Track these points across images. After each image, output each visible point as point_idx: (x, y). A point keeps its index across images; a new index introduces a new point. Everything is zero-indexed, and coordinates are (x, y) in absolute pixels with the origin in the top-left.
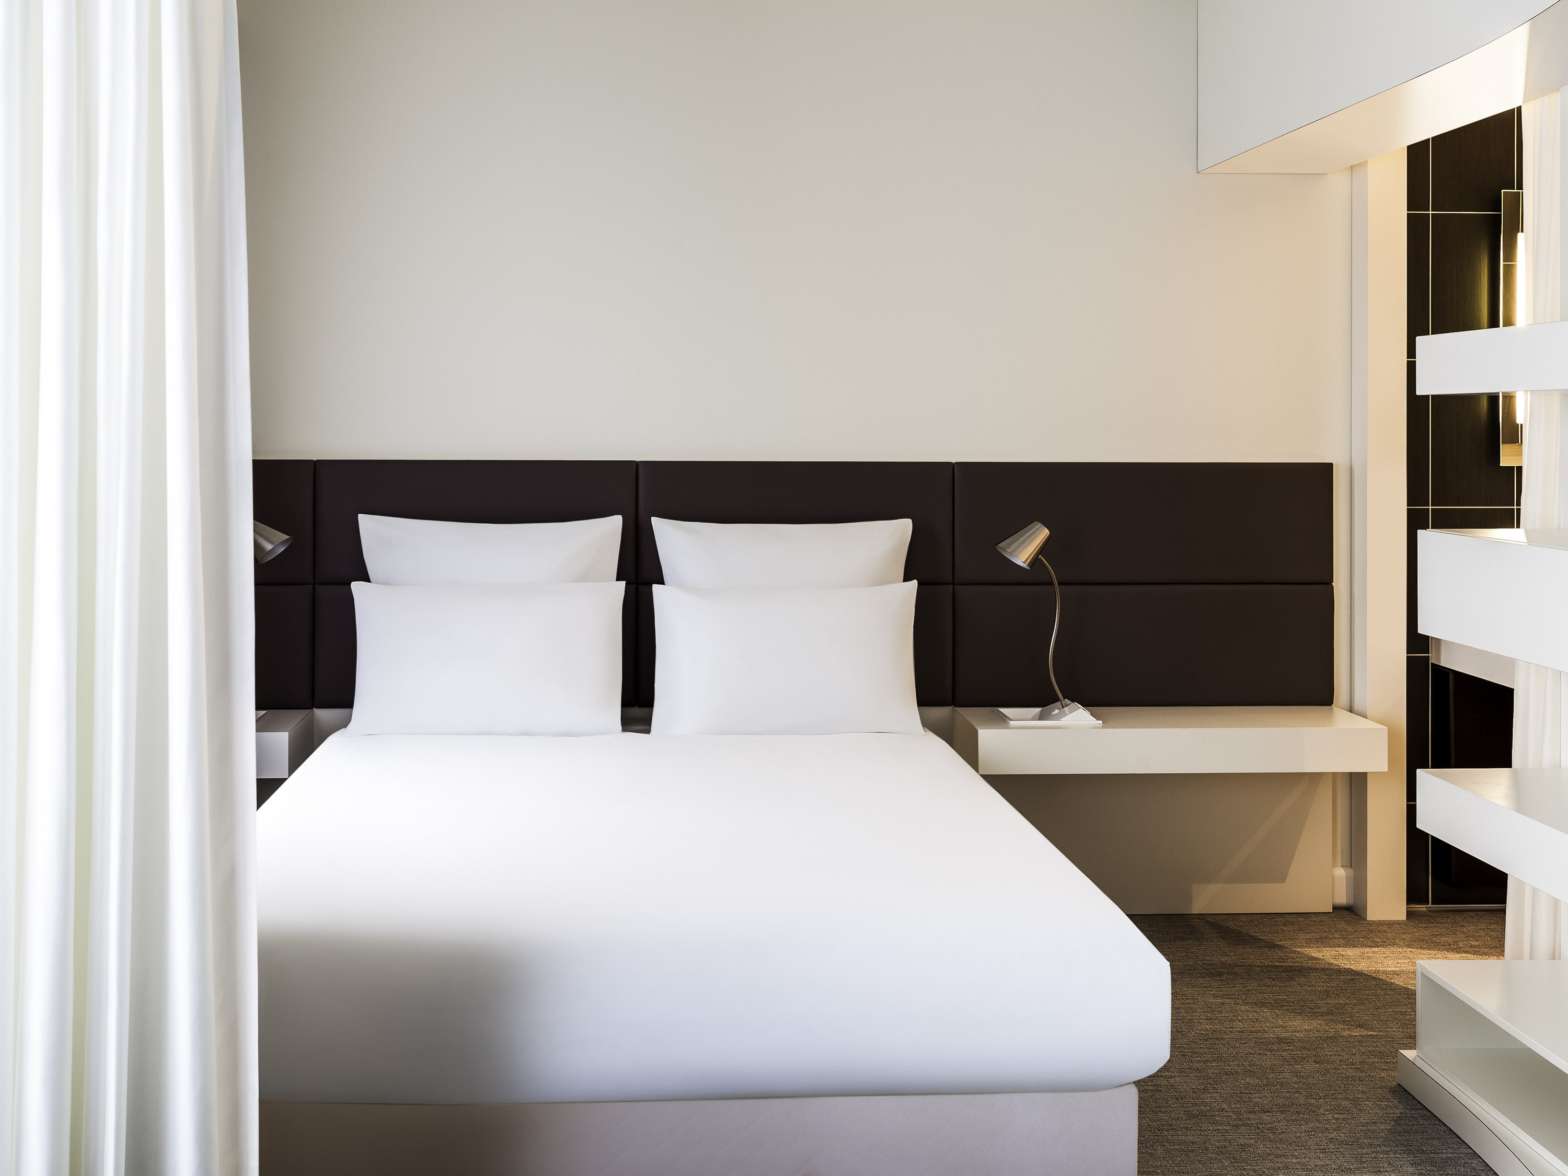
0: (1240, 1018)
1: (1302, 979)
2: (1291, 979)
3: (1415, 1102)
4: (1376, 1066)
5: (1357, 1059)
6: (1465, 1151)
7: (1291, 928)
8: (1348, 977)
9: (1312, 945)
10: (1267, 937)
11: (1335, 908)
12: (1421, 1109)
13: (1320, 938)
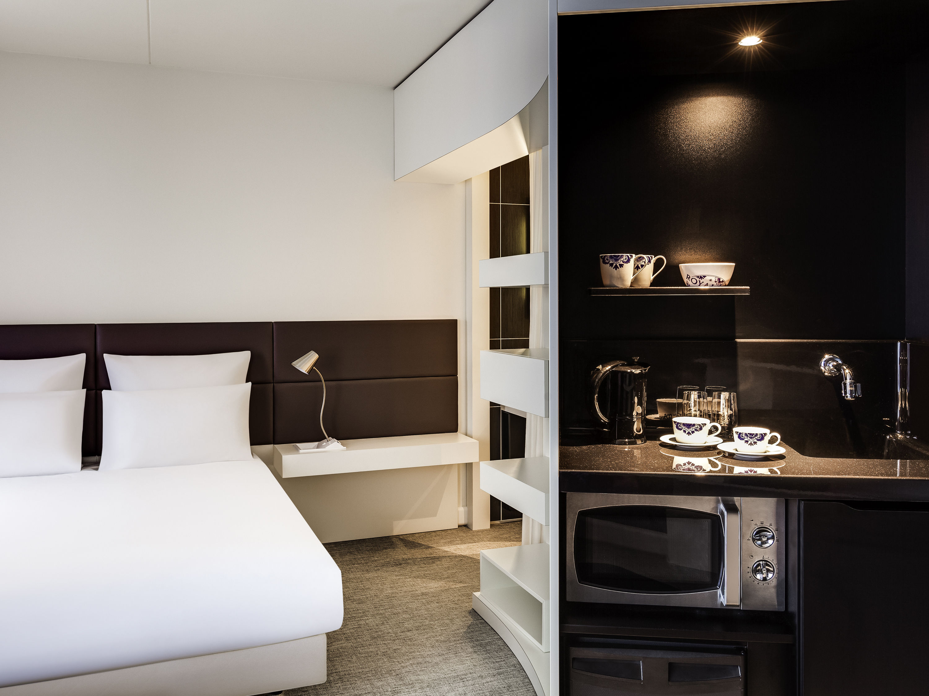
0: (406, 585)
1: (439, 562)
2: (433, 563)
3: (478, 616)
4: (464, 601)
5: (456, 599)
6: (496, 637)
7: (438, 537)
8: (459, 559)
9: (446, 545)
10: (426, 544)
11: (459, 526)
12: (481, 620)
13: (450, 541)
